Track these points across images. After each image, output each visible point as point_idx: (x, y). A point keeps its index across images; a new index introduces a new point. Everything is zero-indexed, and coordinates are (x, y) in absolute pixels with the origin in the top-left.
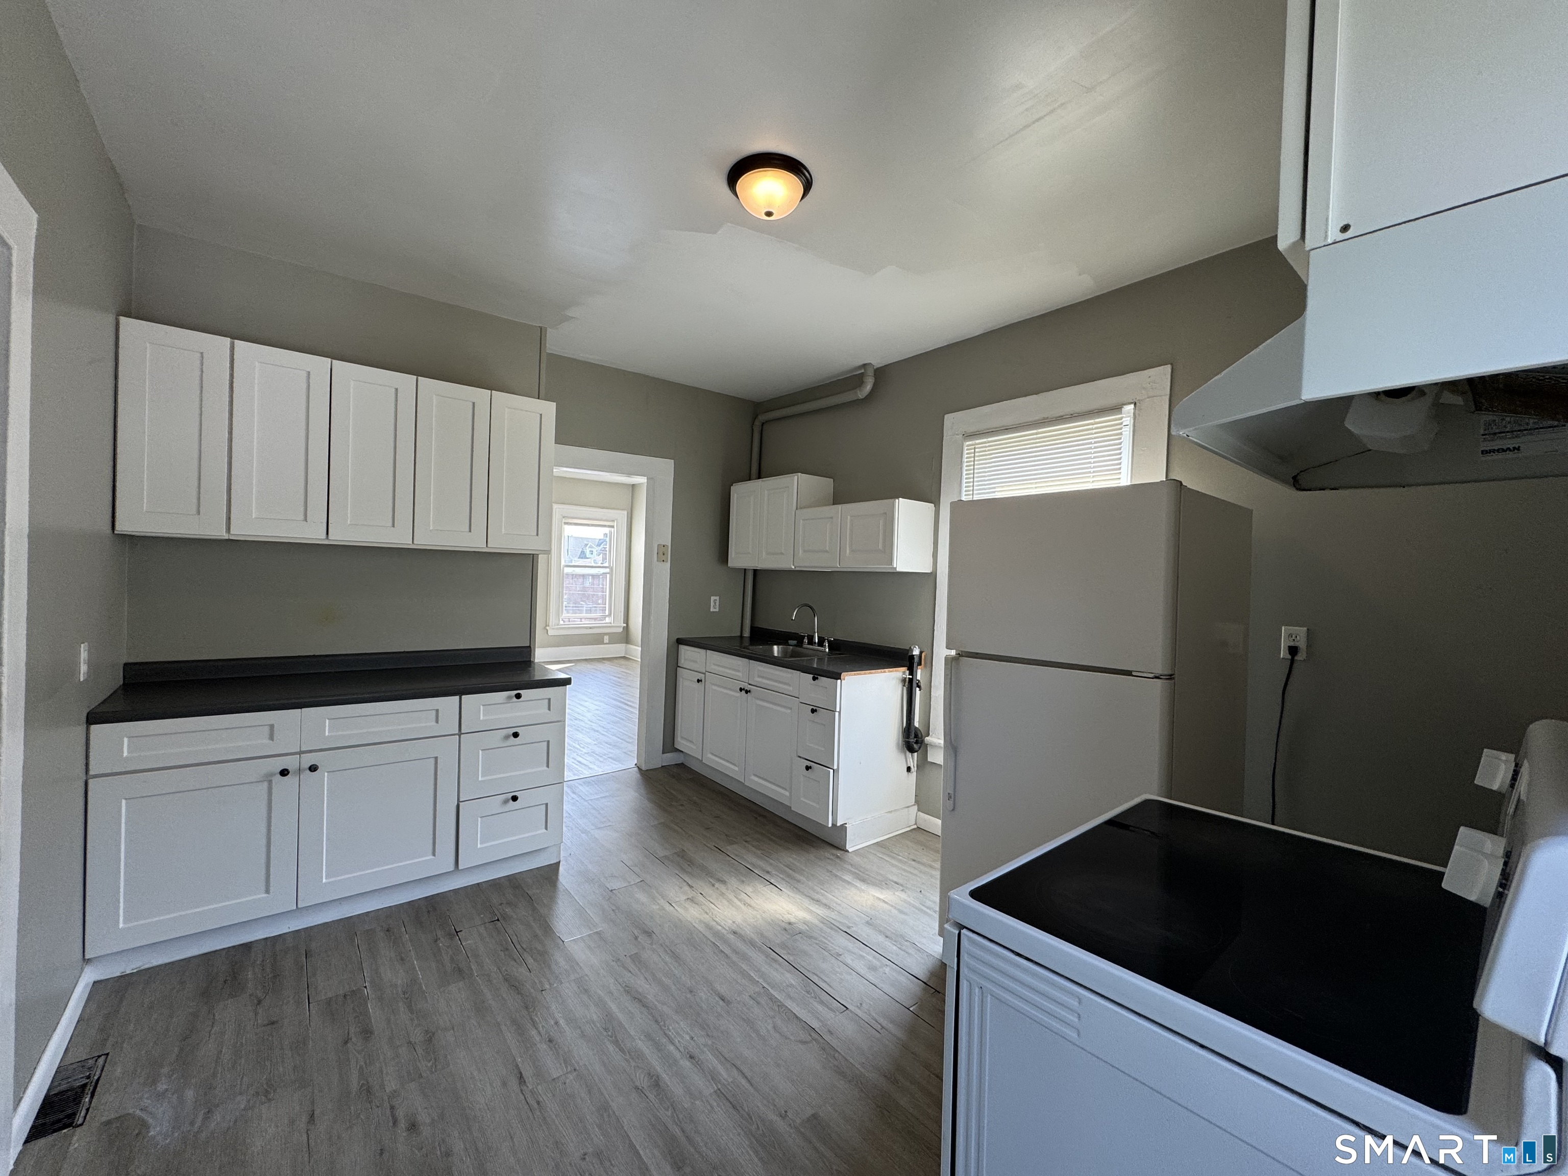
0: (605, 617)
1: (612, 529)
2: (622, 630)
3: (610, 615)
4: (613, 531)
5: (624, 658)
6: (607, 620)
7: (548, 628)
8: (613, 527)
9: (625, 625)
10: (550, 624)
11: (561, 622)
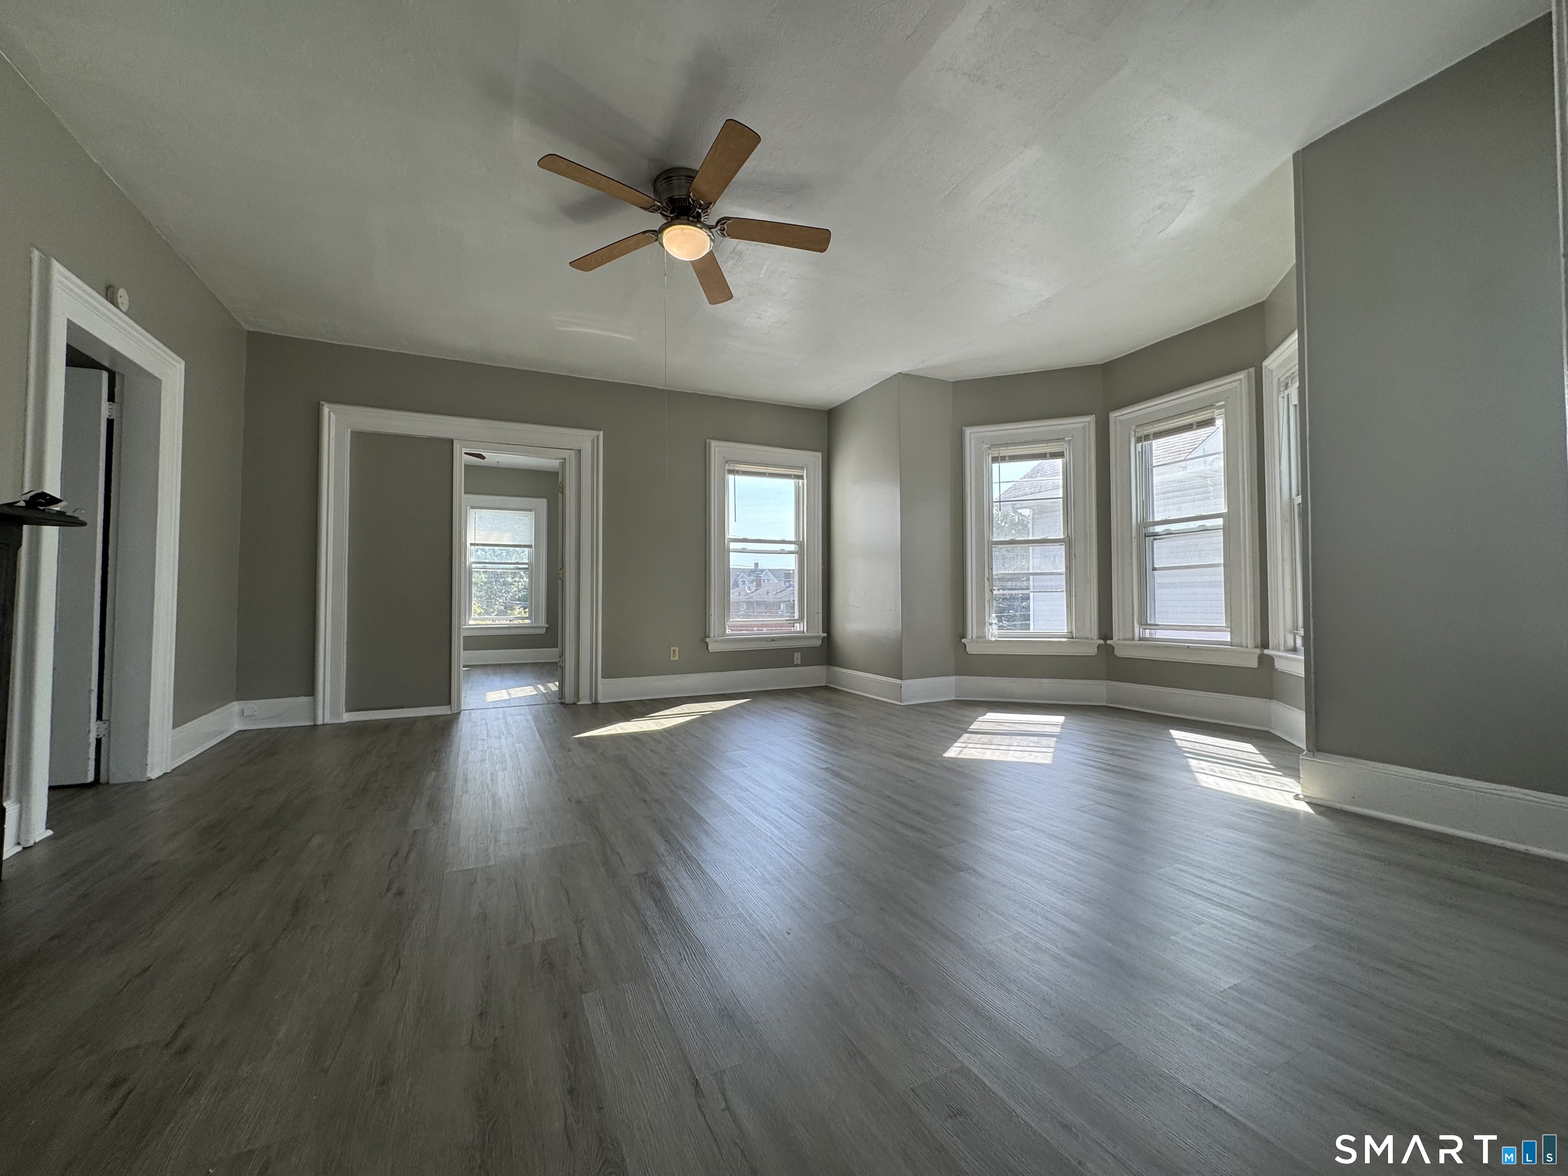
0: (793, 622)
1: (801, 481)
2: (820, 642)
3: (801, 619)
4: (800, 485)
5: (826, 688)
6: (798, 627)
7: (707, 640)
8: (801, 477)
9: (825, 635)
10: (712, 635)
11: (728, 631)
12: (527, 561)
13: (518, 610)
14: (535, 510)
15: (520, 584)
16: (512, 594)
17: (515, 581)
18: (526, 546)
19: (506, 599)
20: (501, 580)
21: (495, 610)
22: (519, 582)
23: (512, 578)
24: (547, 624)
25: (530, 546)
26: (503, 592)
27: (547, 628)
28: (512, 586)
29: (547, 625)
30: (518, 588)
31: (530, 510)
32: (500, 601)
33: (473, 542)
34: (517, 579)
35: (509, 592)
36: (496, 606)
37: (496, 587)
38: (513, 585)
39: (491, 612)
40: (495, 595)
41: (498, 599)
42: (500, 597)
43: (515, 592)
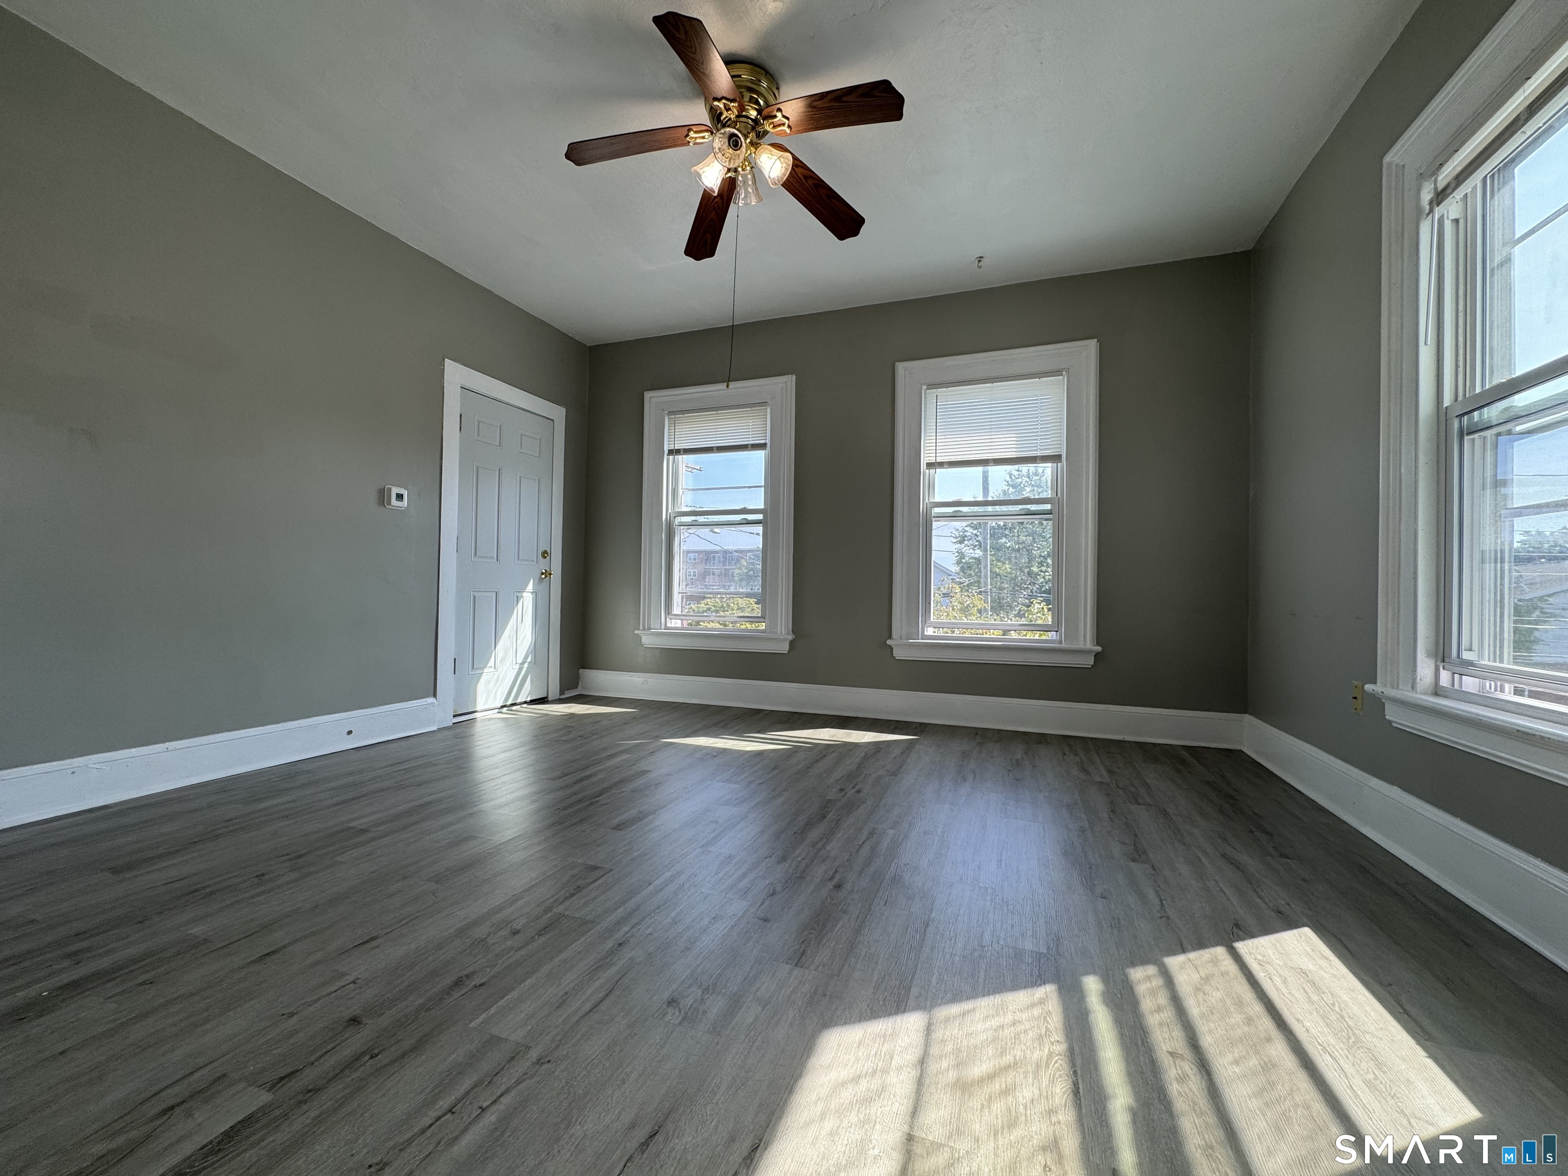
12: (1048, 494)
13: (1037, 605)
14: (1068, 372)
15: (1047, 574)
16: (1037, 586)
17: (1041, 571)
18: (1045, 459)
19: (1032, 592)
20: (1026, 570)
21: (1019, 604)
22: (1046, 572)
23: (1038, 567)
24: (1098, 644)
25: (1056, 458)
26: (1028, 583)
27: (1097, 655)
28: (1039, 577)
29: (1099, 649)
30: (1045, 579)
31: (1057, 373)
32: (1025, 593)
33: (933, 460)
34: (1044, 569)
35: (1034, 584)
36: (1020, 599)
37: (1019, 578)
38: (1039, 575)
39: (1015, 605)
40: (1020, 587)
41: (1022, 591)
42: (1025, 589)
43: (1042, 583)
